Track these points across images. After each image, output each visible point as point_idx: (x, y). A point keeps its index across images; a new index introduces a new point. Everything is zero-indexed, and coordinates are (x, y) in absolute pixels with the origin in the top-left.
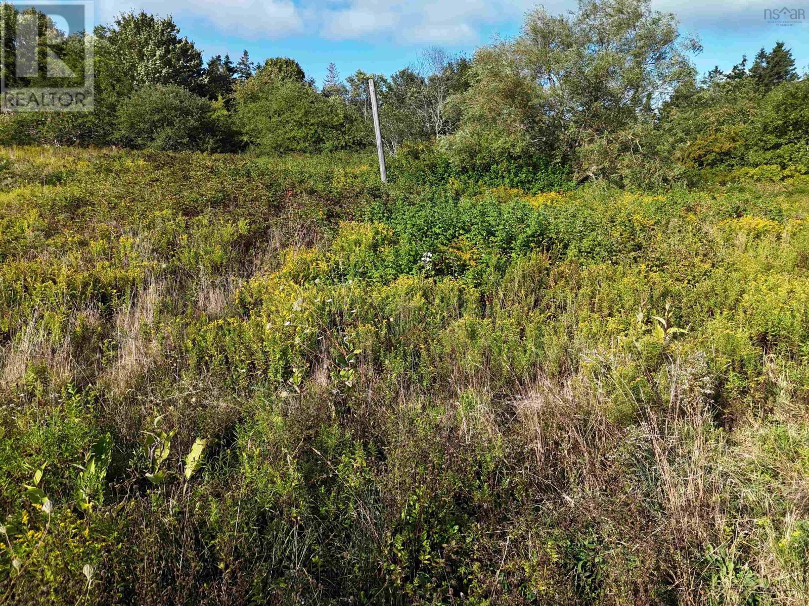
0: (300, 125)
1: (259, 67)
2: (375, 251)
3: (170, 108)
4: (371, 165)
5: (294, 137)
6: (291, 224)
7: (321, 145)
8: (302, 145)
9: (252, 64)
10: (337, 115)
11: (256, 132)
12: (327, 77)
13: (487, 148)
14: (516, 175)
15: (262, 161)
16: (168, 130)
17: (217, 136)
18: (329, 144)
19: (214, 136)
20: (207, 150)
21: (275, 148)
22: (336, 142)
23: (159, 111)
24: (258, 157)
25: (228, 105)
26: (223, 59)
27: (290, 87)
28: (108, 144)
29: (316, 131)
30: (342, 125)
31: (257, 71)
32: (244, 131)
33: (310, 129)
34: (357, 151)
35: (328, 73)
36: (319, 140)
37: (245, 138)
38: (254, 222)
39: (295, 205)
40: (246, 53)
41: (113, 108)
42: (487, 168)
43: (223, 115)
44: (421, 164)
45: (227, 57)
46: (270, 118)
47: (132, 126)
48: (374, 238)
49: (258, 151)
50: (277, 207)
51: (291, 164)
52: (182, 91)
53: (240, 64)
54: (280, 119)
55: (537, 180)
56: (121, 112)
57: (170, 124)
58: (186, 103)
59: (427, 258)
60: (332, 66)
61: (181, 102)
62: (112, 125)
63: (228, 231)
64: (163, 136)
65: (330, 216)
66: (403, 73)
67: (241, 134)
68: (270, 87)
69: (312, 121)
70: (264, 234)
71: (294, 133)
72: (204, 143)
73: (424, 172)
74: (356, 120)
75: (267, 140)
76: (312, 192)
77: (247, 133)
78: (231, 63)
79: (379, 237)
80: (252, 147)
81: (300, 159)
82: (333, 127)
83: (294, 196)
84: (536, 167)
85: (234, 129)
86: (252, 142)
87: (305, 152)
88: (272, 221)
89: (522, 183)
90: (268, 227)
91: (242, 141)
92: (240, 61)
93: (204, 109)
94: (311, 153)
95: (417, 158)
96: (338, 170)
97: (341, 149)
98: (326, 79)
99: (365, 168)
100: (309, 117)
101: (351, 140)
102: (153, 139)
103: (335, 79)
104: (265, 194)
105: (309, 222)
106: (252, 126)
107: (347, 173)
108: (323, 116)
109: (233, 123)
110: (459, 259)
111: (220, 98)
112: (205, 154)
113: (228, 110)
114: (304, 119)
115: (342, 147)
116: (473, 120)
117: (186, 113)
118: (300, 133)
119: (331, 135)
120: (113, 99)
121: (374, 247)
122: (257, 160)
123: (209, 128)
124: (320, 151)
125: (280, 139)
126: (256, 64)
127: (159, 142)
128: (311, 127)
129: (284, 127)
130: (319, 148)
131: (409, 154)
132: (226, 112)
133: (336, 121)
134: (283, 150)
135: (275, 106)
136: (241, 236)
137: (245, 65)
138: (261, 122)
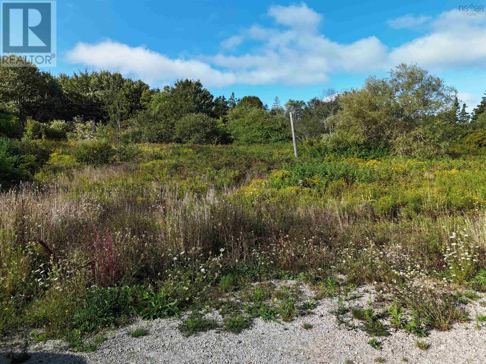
0: (259, 129)
1: (239, 100)
2: (282, 180)
3: (198, 124)
4: (291, 149)
5: (256, 136)
6: (254, 172)
7: (270, 139)
8: (260, 139)
9: (236, 99)
10: (278, 124)
11: (238, 133)
12: (274, 103)
13: (346, 140)
14: (360, 152)
15: (241, 148)
16: (197, 135)
17: (219, 136)
18: (273, 138)
19: (218, 136)
20: (214, 143)
21: (246, 141)
22: (277, 137)
23: (193, 126)
24: (238, 146)
25: (224, 121)
26: (222, 97)
27: (255, 111)
28: (171, 141)
29: (267, 132)
30: (280, 129)
31: (238, 102)
32: (232, 133)
33: (264, 131)
34: (288, 141)
35: (274, 101)
36: (268, 137)
37: (233, 137)
38: (241, 172)
39: (256, 166)
40: (233, 94)
41: (173, 125)
42: (345, 149)
43: (222, 126)
44: (314, 148)
45: (223, 97)
46: (244, 126)
47: (181, 133)
48: (282, 175)
49: (238, 143)
50: (249, 167)
51: (255, 149)
52: (204, 116)
53: (230, 99)
54: (249, 127)
55: (370, 155)
56: (176, 126)
57: (198, 131)
58: (206, 121)
59: (300, 181)
60: (277, 98)
61: (204, 121)
62: (172, 132)
63: (231, 174)
64: (195, 137)
65: (269, 169)
66: (313, 100)
67: (230, 135)
68: (245, 112)
69: (265, 128)
70: (244, 176)
71: (256, 134)
72: (213, 140)
73: (315, 152)
74: (288, 126)
75: (243, 138)
76: (262, 161)
77: (233, 135)
78: (225, 99)
79: (284, 175)
80: (235, 141)
81: (258, 146)
82: (275, 130)
83: (256, 162)
84: (370, 149)
85: (227, 132)
86: (235, 139)
87: (261, 143)
88: (247, 171)
89: (363, 156)
90: (246, 173)
91: (231, 138)
92: (230, 98)
93: (214, 124)
94: (264, 143)
95: (312, 145)
96: (276, 151)
97: (279, 141)
98: (273, 105)
99: (288, 150)
100: (264, 125)
101: (285, 136)
102: (190, 139)
103: (278, 104)
104: (245, 162)
105: (261, 171)
106: (236, 131)
107: (279, 153)
108: (270, 125)
109: (227, 130)
110: (313, 182)
111: (221, 118)
112: (214, 145)
113: (224, 123)
114: (261, 127)
115: (280, 140)
116: (340, 128)
117: (205, 126)
118: (259, 134)
119: (274, 134)
120: (173, 121)
121: (283, 178)
122: (238, 147)
123: (215, 132)
124: (268, 142)
125: (249, 137)
126: (238, 99)
127: (193, 140)
128: (265, 130)
129: (251, 131)
130: (268, 141)
131: (309, 144)
132: (223, 125)
133: (277, 127)
134: (250, 142)
135: (247, 121)
136: (236, 176)
137: (233, 100)
138: (240, 128)
